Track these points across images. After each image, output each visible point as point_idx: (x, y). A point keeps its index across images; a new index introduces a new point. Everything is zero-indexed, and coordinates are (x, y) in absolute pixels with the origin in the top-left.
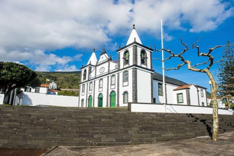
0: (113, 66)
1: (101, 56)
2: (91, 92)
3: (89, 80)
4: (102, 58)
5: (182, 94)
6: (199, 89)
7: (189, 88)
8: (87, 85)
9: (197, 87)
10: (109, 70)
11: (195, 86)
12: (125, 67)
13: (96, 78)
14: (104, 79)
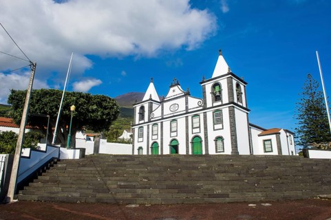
0: (194, 103)
1: (172, 89)
2: (155, 137)
3: (150, 121)
4: (174, 91)
5: (270, 140)
6: (288, 134)
7: (279, 133)
8: (148, 128)
9: (286, 131)
10: (187, 108)
11: (285, 130)
12: (215, 104)
13: (163, 119)
14: (178, 120)
